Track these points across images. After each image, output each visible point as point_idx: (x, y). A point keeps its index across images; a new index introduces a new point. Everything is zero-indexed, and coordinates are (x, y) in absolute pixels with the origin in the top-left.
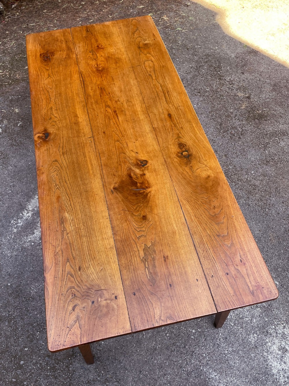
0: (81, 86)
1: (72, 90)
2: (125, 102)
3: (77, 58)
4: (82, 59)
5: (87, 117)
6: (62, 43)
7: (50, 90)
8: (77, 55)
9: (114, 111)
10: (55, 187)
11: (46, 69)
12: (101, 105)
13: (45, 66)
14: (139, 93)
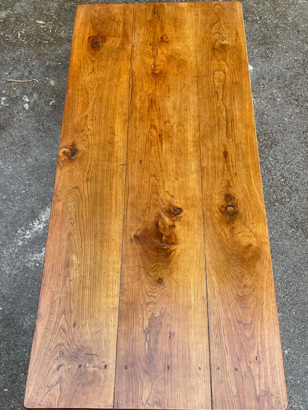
0: (128, 93)
1: (116, 95)
2: (176, 125)
3: (132, 51)
4: (138, 53)
5: (126, 136)
6: (119, 25)
7: (90, 91)
8: (133, 46)
9: (159, 135)
10: (69, 220)
11: (91, 60)
12: (146, 123)
13: (91, 56)
14: (196, 115)
